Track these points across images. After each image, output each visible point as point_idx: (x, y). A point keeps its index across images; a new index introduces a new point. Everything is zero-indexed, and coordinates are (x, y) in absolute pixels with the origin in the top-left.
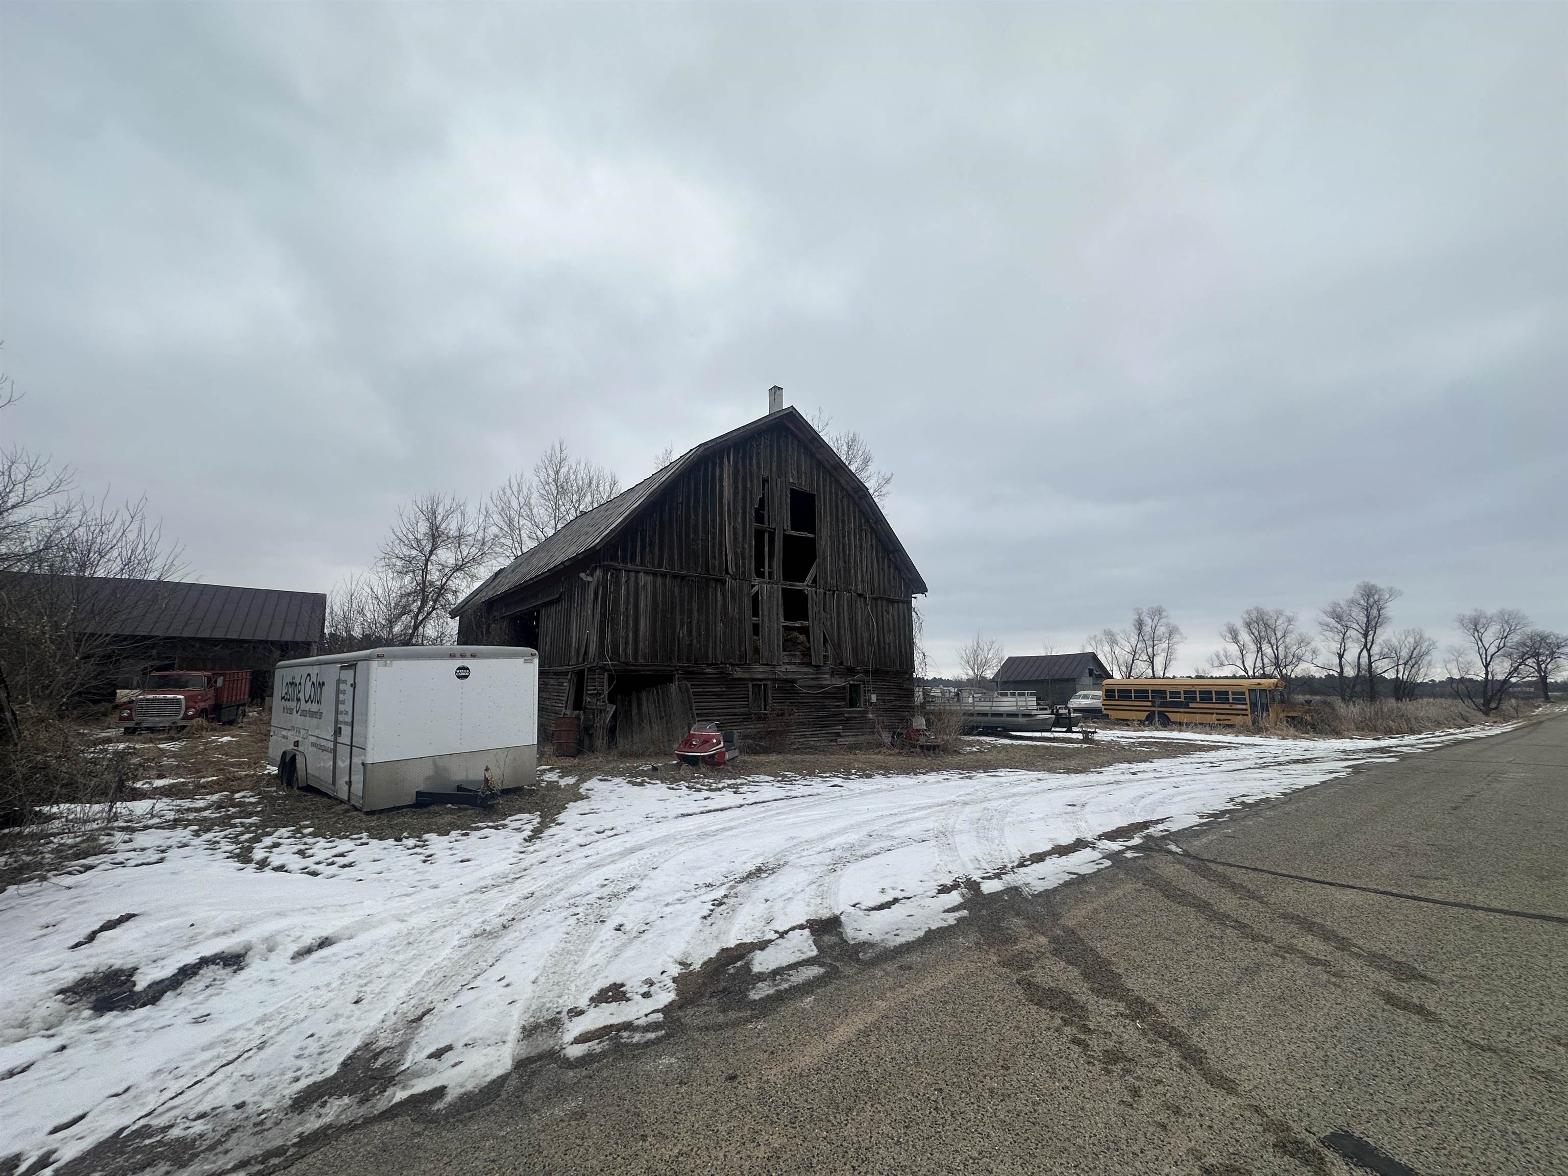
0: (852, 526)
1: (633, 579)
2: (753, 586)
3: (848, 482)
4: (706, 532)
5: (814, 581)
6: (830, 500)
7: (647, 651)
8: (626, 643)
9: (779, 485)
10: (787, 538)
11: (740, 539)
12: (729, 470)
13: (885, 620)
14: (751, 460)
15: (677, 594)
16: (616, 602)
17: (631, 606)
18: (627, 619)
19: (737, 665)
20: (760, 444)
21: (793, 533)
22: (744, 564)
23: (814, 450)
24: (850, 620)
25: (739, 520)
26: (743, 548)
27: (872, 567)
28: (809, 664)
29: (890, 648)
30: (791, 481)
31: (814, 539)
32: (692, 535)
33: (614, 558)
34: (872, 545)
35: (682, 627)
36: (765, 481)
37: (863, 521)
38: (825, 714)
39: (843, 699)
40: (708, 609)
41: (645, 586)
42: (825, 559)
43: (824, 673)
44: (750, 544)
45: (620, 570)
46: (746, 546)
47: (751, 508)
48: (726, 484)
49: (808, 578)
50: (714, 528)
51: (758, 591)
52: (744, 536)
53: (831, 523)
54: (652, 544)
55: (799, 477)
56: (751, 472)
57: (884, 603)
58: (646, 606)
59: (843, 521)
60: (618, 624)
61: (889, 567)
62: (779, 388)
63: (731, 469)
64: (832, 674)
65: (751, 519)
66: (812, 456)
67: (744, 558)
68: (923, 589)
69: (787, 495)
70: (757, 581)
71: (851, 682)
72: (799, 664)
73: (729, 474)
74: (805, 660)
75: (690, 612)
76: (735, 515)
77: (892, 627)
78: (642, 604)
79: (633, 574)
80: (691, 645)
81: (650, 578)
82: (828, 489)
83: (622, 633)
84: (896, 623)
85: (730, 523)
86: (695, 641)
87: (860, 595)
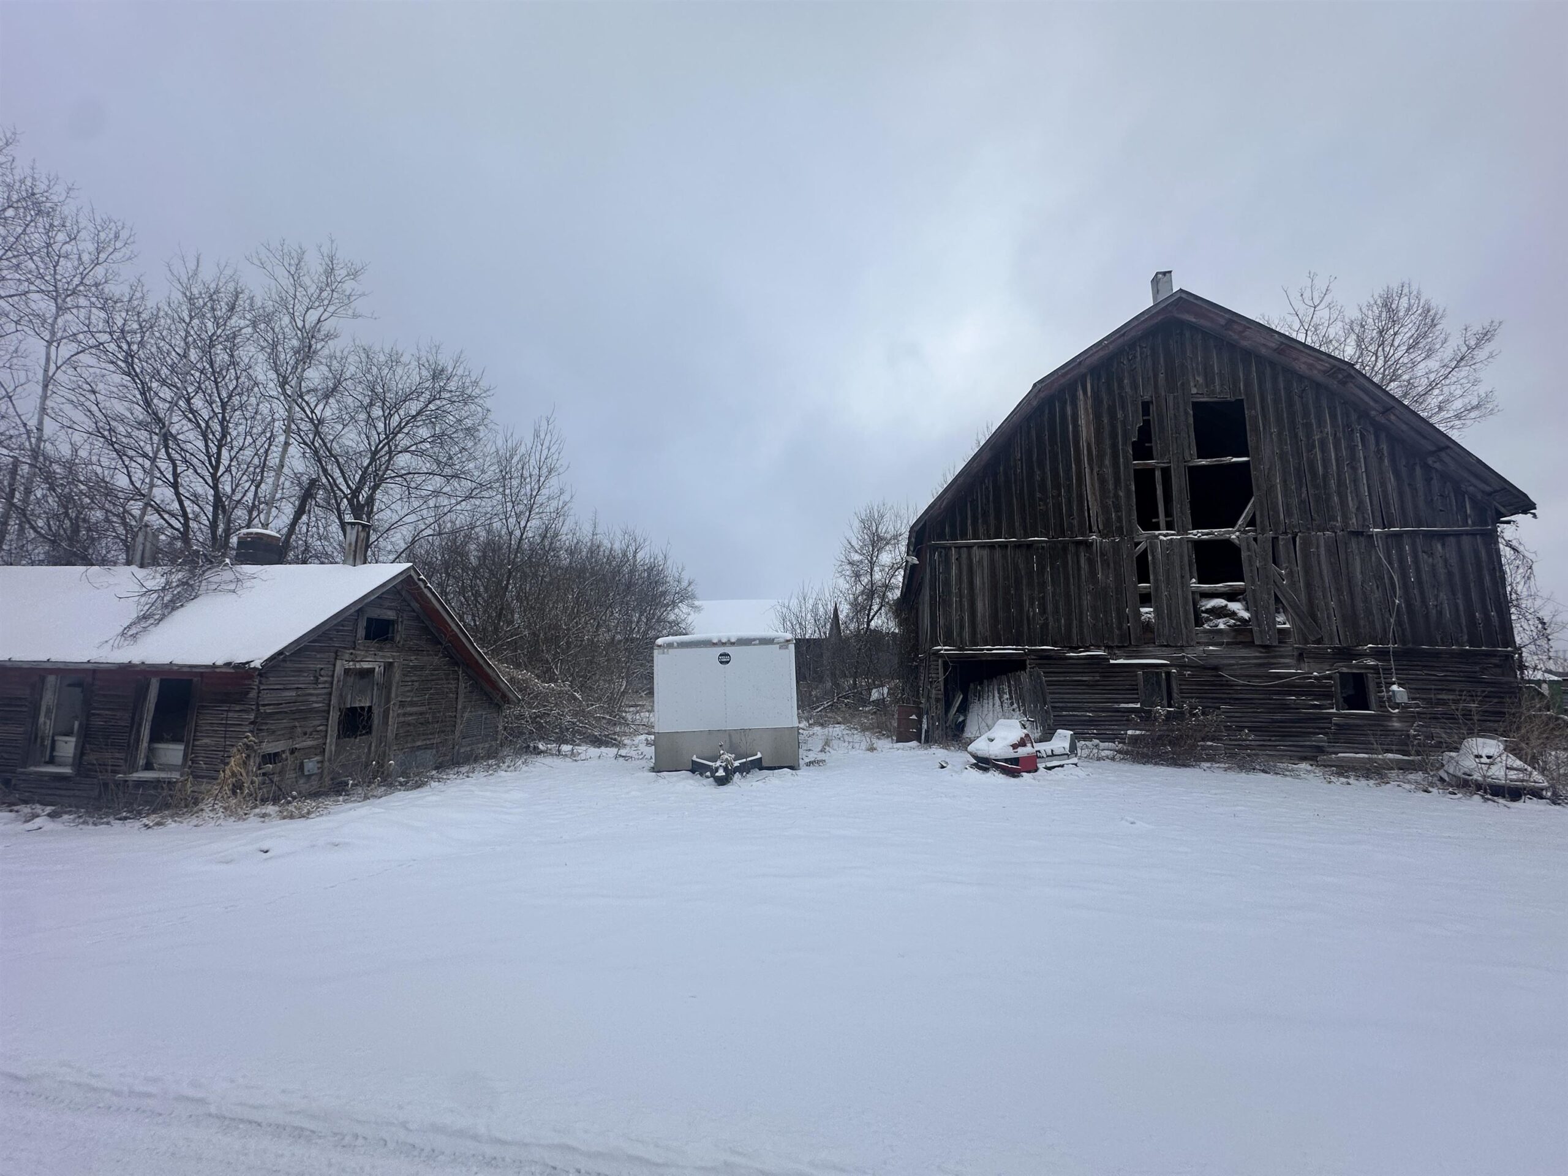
0: (1329, 428)
1: (964, 556)
2: (1137, 544)
3: (1311, 367)
4: (1057, 486)
5: (1252, 522)
6: (1276, 401)
7: (988, 634)
8: (962, 627)
9: (1171, 404)
10: (1194, 471)
11: (1111, 487)
12: (1086, 403)
13: (1425, 568)
14: (1120, 381)
15: (1022, 566)
16: (947, 583)
17: (965, 585)
18: (961, 601)
19: (1118, 647)
20: (1135, 357)
21: (1204, 462)
22: (1119, 519)
23: (1236, 337)
24: (1336, 574)
25: (1107, 462)
26: (1117, 496)
27: (1383, 484)
28: (1250, 644)
29: (1440, 613)
30: (1194, 391)
31: (1247, 463)
32: (1038, 495)
33: (941, 536)
34: (1379, 451)
35: (1032, 604)
36: (1146, 406)
37: (1354, 417)
38: (1288, 716)
39: (1328, 696)
40: (1067, 578)
41: (980, 561)
42: (1271, 488)
43: (1282, 657)
44: (1128, 491)
45: (950, 548)
46: (1121, 494)
47: (1125, 444)
48: (1082, 422)
49: (1240, 522)
50: (1070, 479)
51: (1146, 549)
52: (1117, 481)
53: (1280, 434)
54: (985, 514)
55: (1209, 381)
56: (1121, 397)
57: (1419, 541)
58: (984, 583)
59: (1308, 426)
60: (950, 606)
61: (1428, 480)
62: (1164, 274)
63: (1090, 402)
64: (1301, 657)
65: (1126, 458)
66: (1232, 347)
67: (1118, 509)
68: (1525, 505)
69: (1186, 413)
70: (1143, 534)
71: (1345, 670)
72: (1228, 644)
73: (1086, 409)
74: (1240, 638)
75: (1043, 585)
76: (1101, 456)
77: (1442, 578)
78: (978, 581)
79: (964, 551)
80: (1045, 625)
81: (985, 553)
82: (1269, 385)
83: (955, 617)
84: (1456, 570)
85: (1092, 470)
86: (1051, 619)
87: (1357, 534)
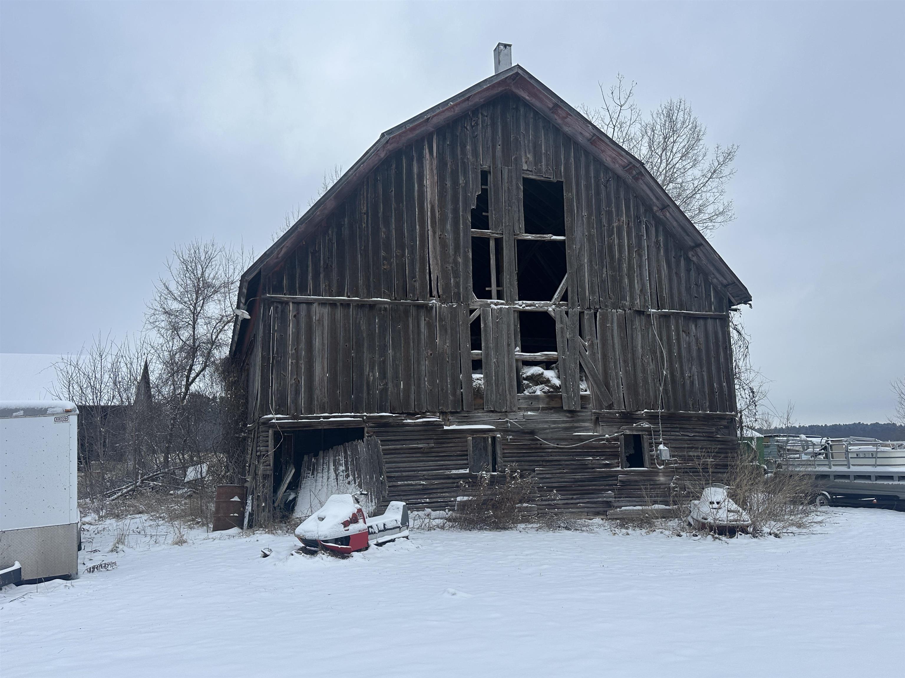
0: (624, 218)
1: (303, 313)
2: (472, 311)
3: (614, 160)
4: (401, 246)
5: (564, 298)
6: (588, 187)
7: (326, 400)
8: (297, 392)
9: (506, 176)
10: (521, 243)
11: (451, 252)
12: (431, 164)
13: (684, 345)
14: (463, 147)
15: (363, 327)
16: (282, 341)
17: (302, 346)
18: (297, 363)
19: (452, 413)
20: (477, 124)
21: (530, 237)
22: (457, 285)
23: (559, 121)
24: (624, 347)
25: (449, 227)
26: (456, 262)
27: (659, 272)
28: (559, 409)
29: (692, 383)
30: (525, 167)
31: (563, 242)
32: (383, 253)
33: (278, 289)
34: (657, 242)
35: (372, 369)
36: (485, 175)
37: (642, 210)
38: (587, 475)
39: (615, 455)
40: (407, 343)
41: (320, 321)
42: (580, 267)
43: (584, 421)
44: (466, 257)
45: (287, 303)
46: (460, 260)
47: (465, 210)
48: (427, 182)
49: (556, 296)
50: (414, 240)
51: (479, 317)
52: (457, 248)
53: (589, 218)
54: (328, 268)
55: (537, 161)
56: (463, 163)
57: (681, 321)
58: (323, 344)
59: (609, 213)
60: (285, 369)
61: (688, 270)
62: (505, 46)
63: (435, 162)
64: (597, 420)
65: (465, 224)
66: (557, 130)
67: (456, 276)
68: (746, 298)
69: (518, 188)
70: (477, 302)
71: (628, 432)
72: (543, 409)
73: (431, 170)
74: (553, 404)
75: (384, 348)
76: (443, 220)
77: (695, 354)
78: (317, 343)
79: (303, 307)
80: (384, 391)
81: (326, 310)
82: (583, 172)
83: (290, 381)
84: (703, 347)
85: (434, 233)
86: (390, 385)
87: (640, 313)
